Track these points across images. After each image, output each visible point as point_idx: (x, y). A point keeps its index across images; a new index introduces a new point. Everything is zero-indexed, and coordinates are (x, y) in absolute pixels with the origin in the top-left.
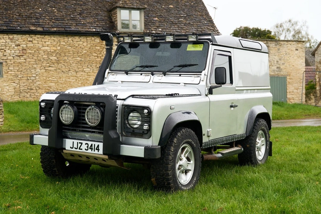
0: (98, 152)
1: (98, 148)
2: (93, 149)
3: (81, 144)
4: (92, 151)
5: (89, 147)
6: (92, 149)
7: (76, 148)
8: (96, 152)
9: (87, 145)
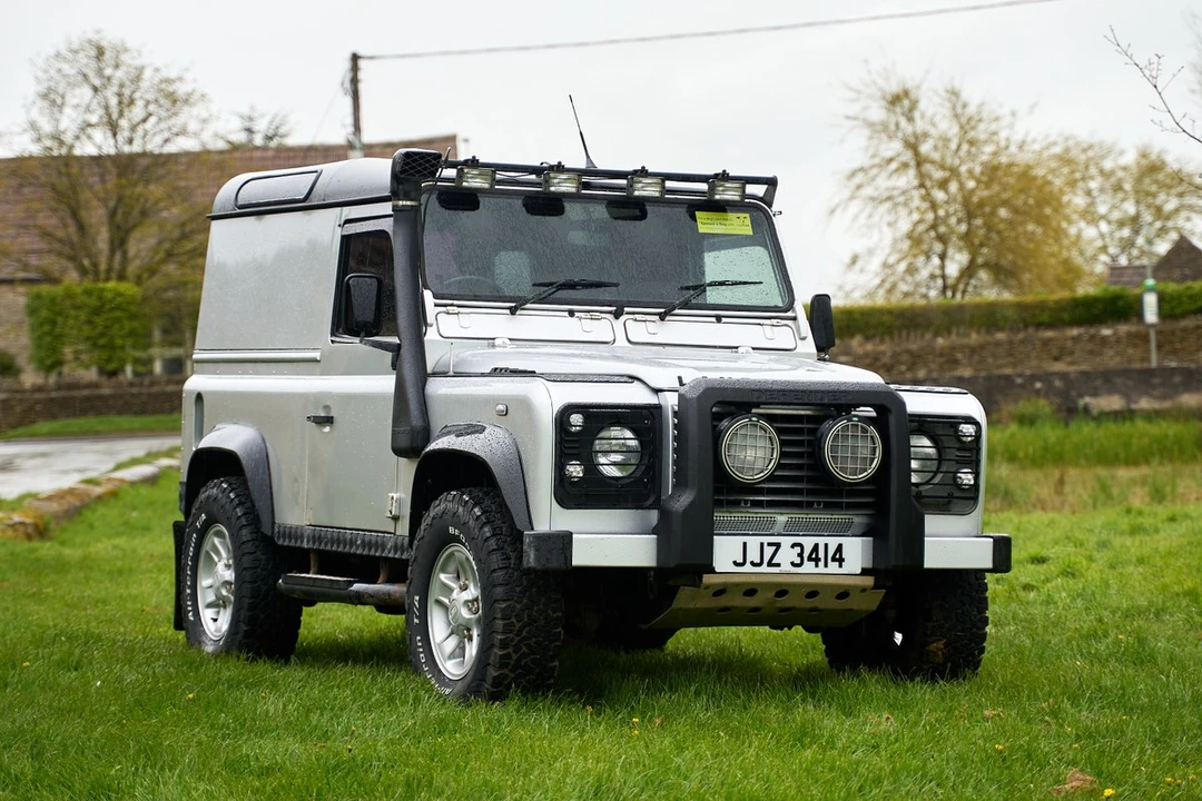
0: (841, 566)
1: (841, 555)
2: (820, 560)
3: (774, 548)
4: (817, 566)
5: (806, 555)
6: (817, 560)
7: (757, 561)
8: (833, 567)
9: (798, 549)
